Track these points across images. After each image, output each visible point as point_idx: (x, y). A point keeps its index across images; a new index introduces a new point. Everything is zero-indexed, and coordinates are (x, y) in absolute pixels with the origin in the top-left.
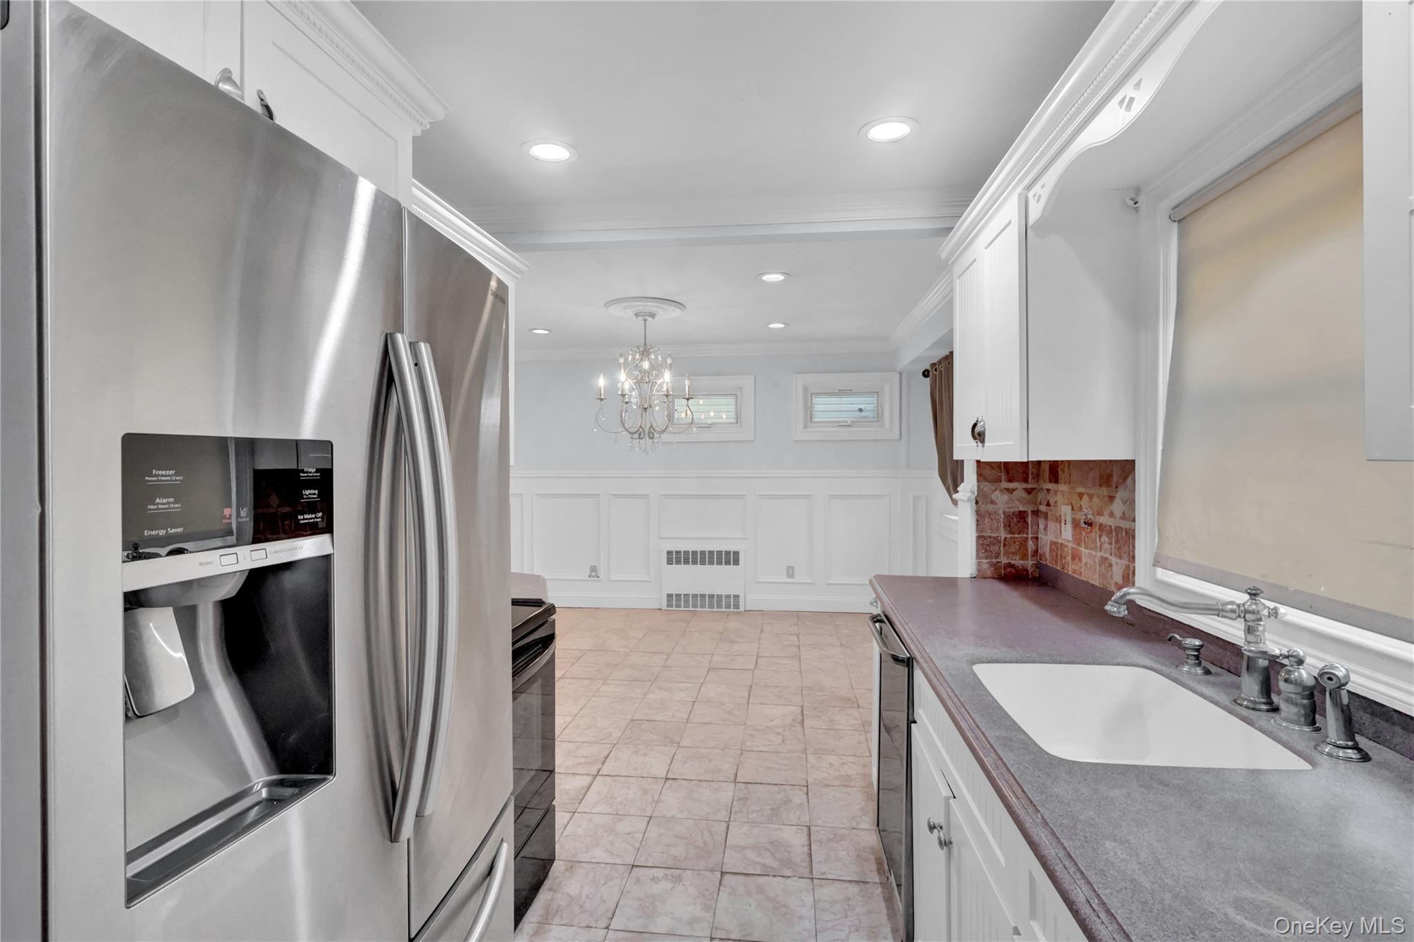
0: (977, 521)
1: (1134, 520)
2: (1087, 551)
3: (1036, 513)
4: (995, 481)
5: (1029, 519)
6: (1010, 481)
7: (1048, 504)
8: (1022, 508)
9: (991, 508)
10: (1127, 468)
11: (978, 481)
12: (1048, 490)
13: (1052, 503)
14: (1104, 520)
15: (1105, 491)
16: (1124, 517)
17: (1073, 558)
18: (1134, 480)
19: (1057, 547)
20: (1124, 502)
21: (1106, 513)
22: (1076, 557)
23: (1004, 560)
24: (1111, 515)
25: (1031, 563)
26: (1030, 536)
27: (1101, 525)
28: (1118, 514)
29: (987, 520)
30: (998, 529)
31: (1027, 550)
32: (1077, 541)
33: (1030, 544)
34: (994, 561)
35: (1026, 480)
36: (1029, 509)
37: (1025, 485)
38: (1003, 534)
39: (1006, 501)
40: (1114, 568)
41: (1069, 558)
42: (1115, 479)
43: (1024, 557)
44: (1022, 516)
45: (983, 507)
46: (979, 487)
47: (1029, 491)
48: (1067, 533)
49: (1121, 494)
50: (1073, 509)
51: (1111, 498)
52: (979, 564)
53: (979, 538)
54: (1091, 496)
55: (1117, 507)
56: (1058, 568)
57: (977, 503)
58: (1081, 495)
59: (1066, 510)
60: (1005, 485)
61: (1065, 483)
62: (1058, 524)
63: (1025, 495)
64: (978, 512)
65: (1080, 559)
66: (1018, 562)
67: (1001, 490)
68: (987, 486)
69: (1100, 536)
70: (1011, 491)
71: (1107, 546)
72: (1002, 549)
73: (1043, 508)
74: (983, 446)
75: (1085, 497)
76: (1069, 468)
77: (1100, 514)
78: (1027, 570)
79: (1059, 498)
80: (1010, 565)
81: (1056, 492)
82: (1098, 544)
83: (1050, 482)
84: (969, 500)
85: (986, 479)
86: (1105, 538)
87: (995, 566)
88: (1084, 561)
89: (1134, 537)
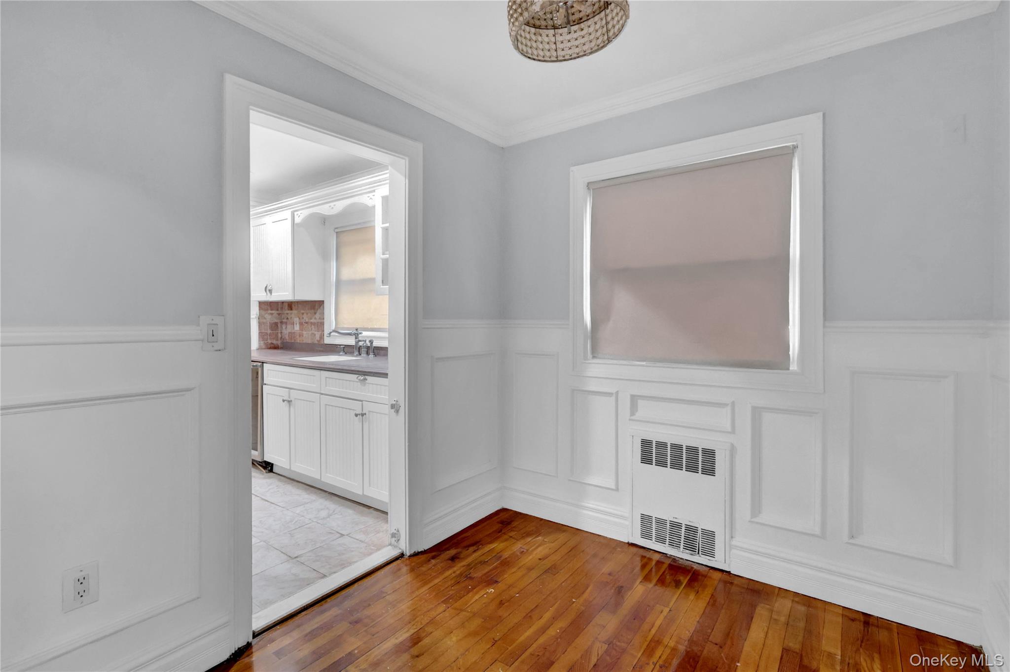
0: (259, 326)
1: (324, 319)
2: (306, 332)
3: (282, 322)
4: (266, 310)
5: (279, 326)
6: (272, 310)
7: (287, 319)
8: (276, 321)
9: (265, 321)
10: (321, 303)
11: (259, 310)
12: (287, 314)
13: (289, 318)
14: (313, 321)
15: (313, 311)
16: (320, 318)
17: (300, 336)
18: (324, 307)
19: (292, 334)
20: (320, 314)
21: (313, 319)
22: (301, 335)
23: (269, 341)
24: (315, 319)
25: (279, 342)
26: (279, 331)
27: (311, 322)
28: (318, 318)
29: (263, 326)
30: (267, 330)
31: (278, 337)
32: (301, 329)
33: (280, 335)
34: (266, 342)
35: (278, 310)
36: (278, 321)
37: (278, 312)
38: (269, 331)
39: (269, 318)
40: (317, 335)
41: (298, 337)
42: (316, 307)
43: (277, 340)
44: (276, 324)
45: (262, 320)
46: (260, 312)
47: (279, 314)
48: (297, 328)
49: (319, 311)
50: (299, 319)
51: (315, 313)
52: (260, 343)
53: (259, 333)
54: (307, 314)
55: (317, 316)
56: (293, 341)
57: (259, 319)
58: (303, 314)
59: (296, 320)
60: (270, 312)
61: (296, 310)
62: (292, 326)
63: (277, 315)
64: (259, 323)
65: (303, 336)
66: (275, 342)
67: (268, 314)
68: (263, 312)
69: (311, 326)
70: (272, 314)
71: (313, 329)
72: (269, 337)
73: (285, 320)
74: (271, 294)
75: (305, 314)
76: (298, 305)
77: (311, 319)
78: (278, 345)
79: (293, 316)
80: (272, 343)
81: (291, 314)
82: (310, 329)
83: (288, 310)
84: (256, 318)
85: (262, 309)
86: (313, 327)
87: (266, 344)
88: (304, 336)
89: (324, 325)
